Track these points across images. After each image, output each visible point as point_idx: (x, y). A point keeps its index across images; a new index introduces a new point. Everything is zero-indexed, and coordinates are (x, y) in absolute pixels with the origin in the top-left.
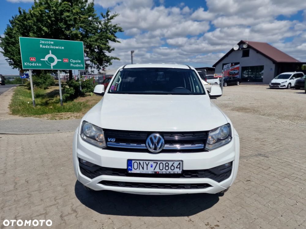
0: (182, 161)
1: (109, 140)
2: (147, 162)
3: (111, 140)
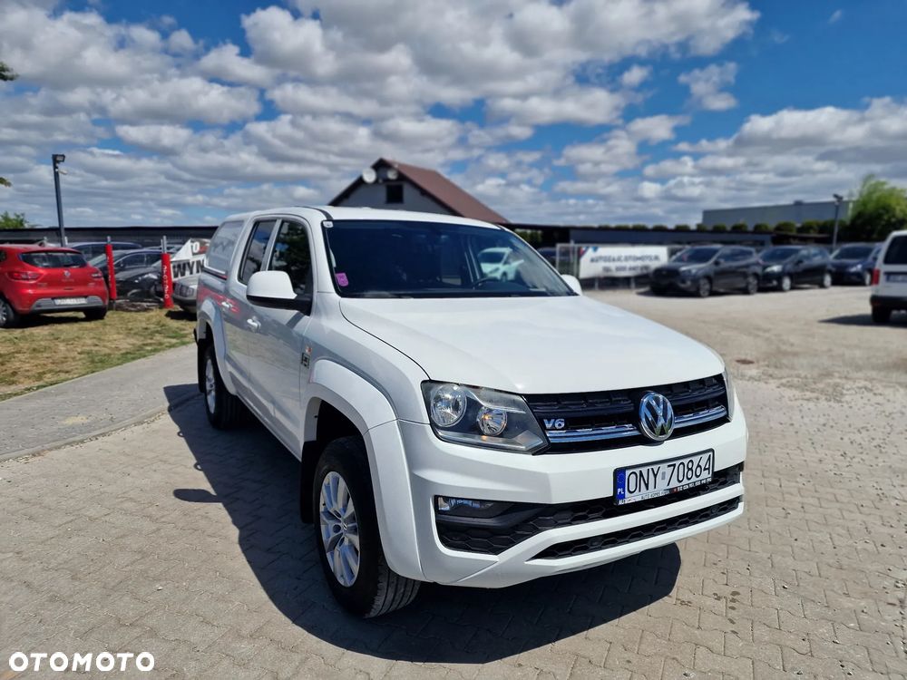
0: (712, 450)
1: (548, 426)
2: (655, 468)
3: (554, 424)
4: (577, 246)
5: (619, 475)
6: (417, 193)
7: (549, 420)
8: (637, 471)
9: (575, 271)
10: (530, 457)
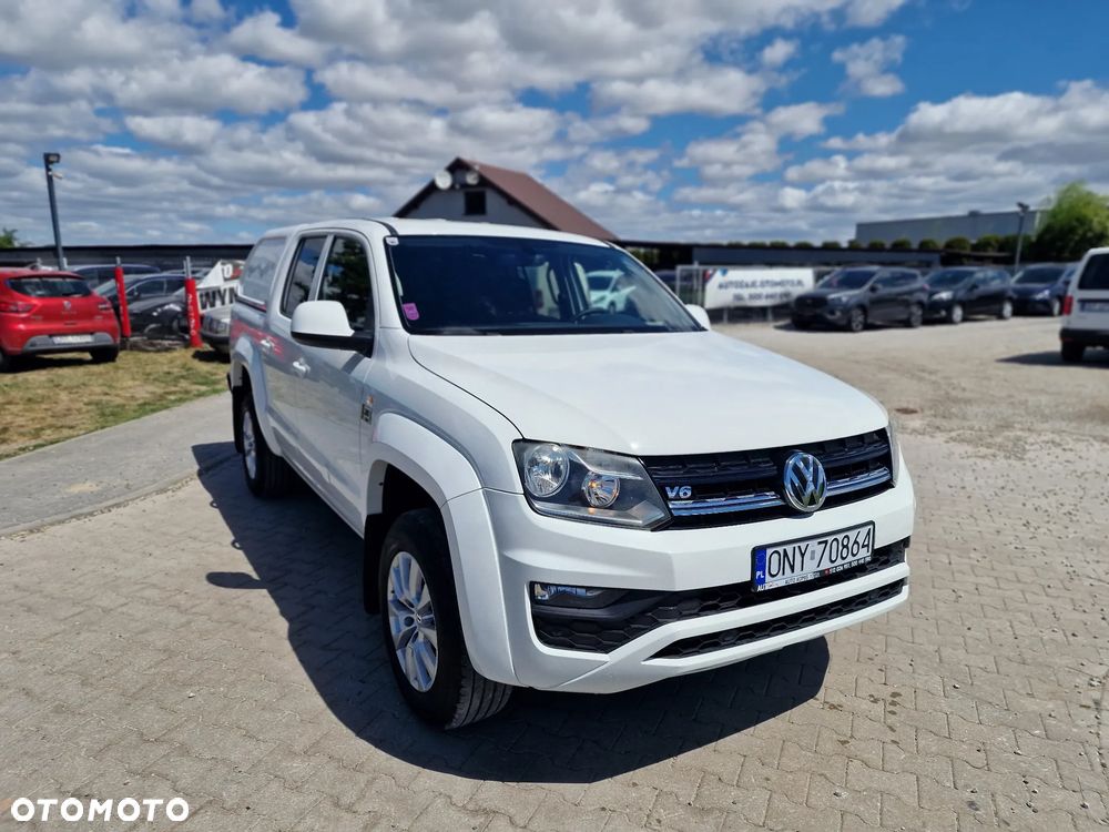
0: (872, 523)
1: (671, 495)
2: (803, 545)
3: (678, 494)
4: (702, 268)
5: (758, 554)
6: (503, 202)
7: (672, 489)
8: (781, 549)
9: (699, 299)
10: (648, 534)
